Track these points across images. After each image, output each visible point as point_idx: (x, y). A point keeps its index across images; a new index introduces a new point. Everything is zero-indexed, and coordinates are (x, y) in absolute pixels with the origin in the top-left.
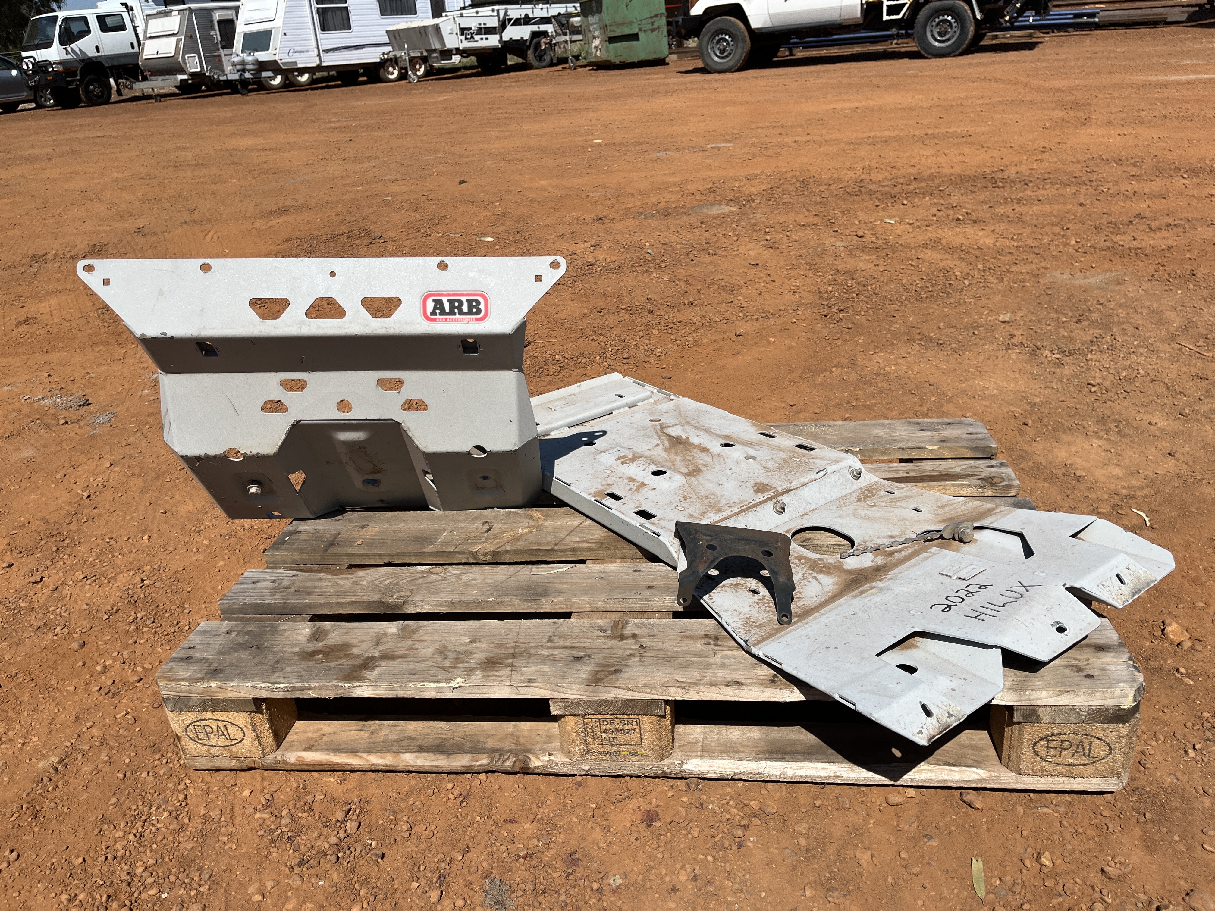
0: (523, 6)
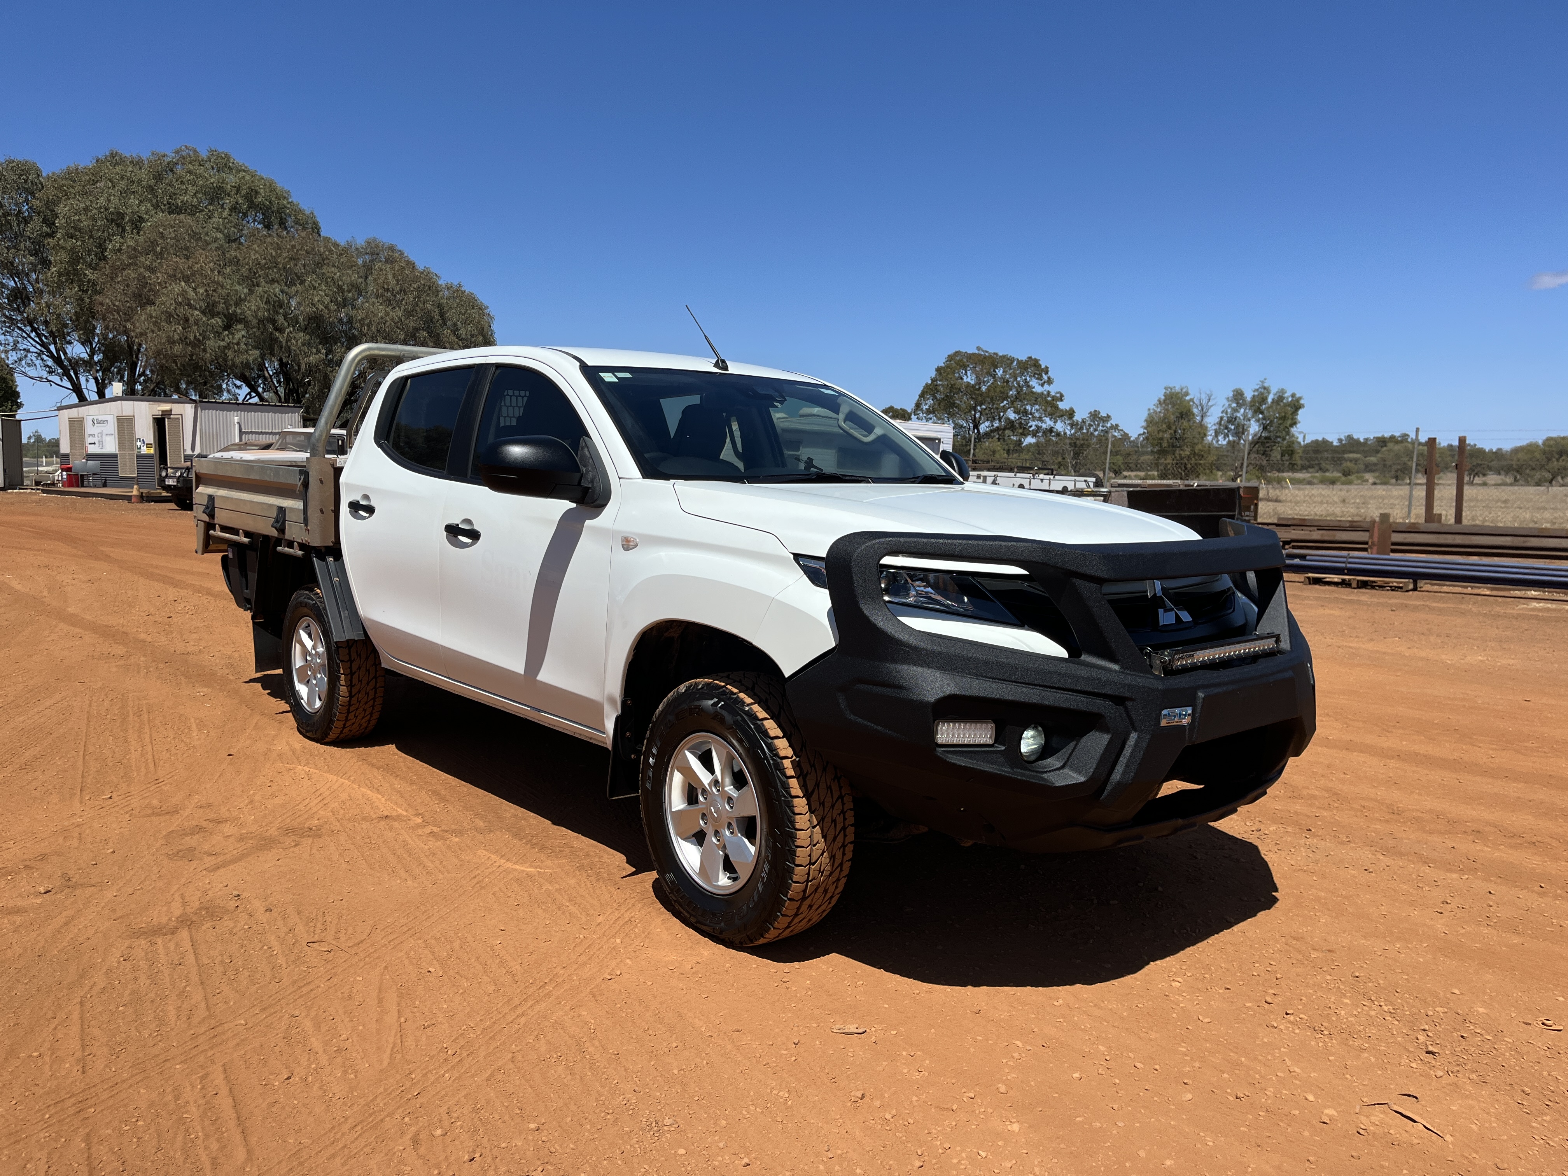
0: (1018, 475)
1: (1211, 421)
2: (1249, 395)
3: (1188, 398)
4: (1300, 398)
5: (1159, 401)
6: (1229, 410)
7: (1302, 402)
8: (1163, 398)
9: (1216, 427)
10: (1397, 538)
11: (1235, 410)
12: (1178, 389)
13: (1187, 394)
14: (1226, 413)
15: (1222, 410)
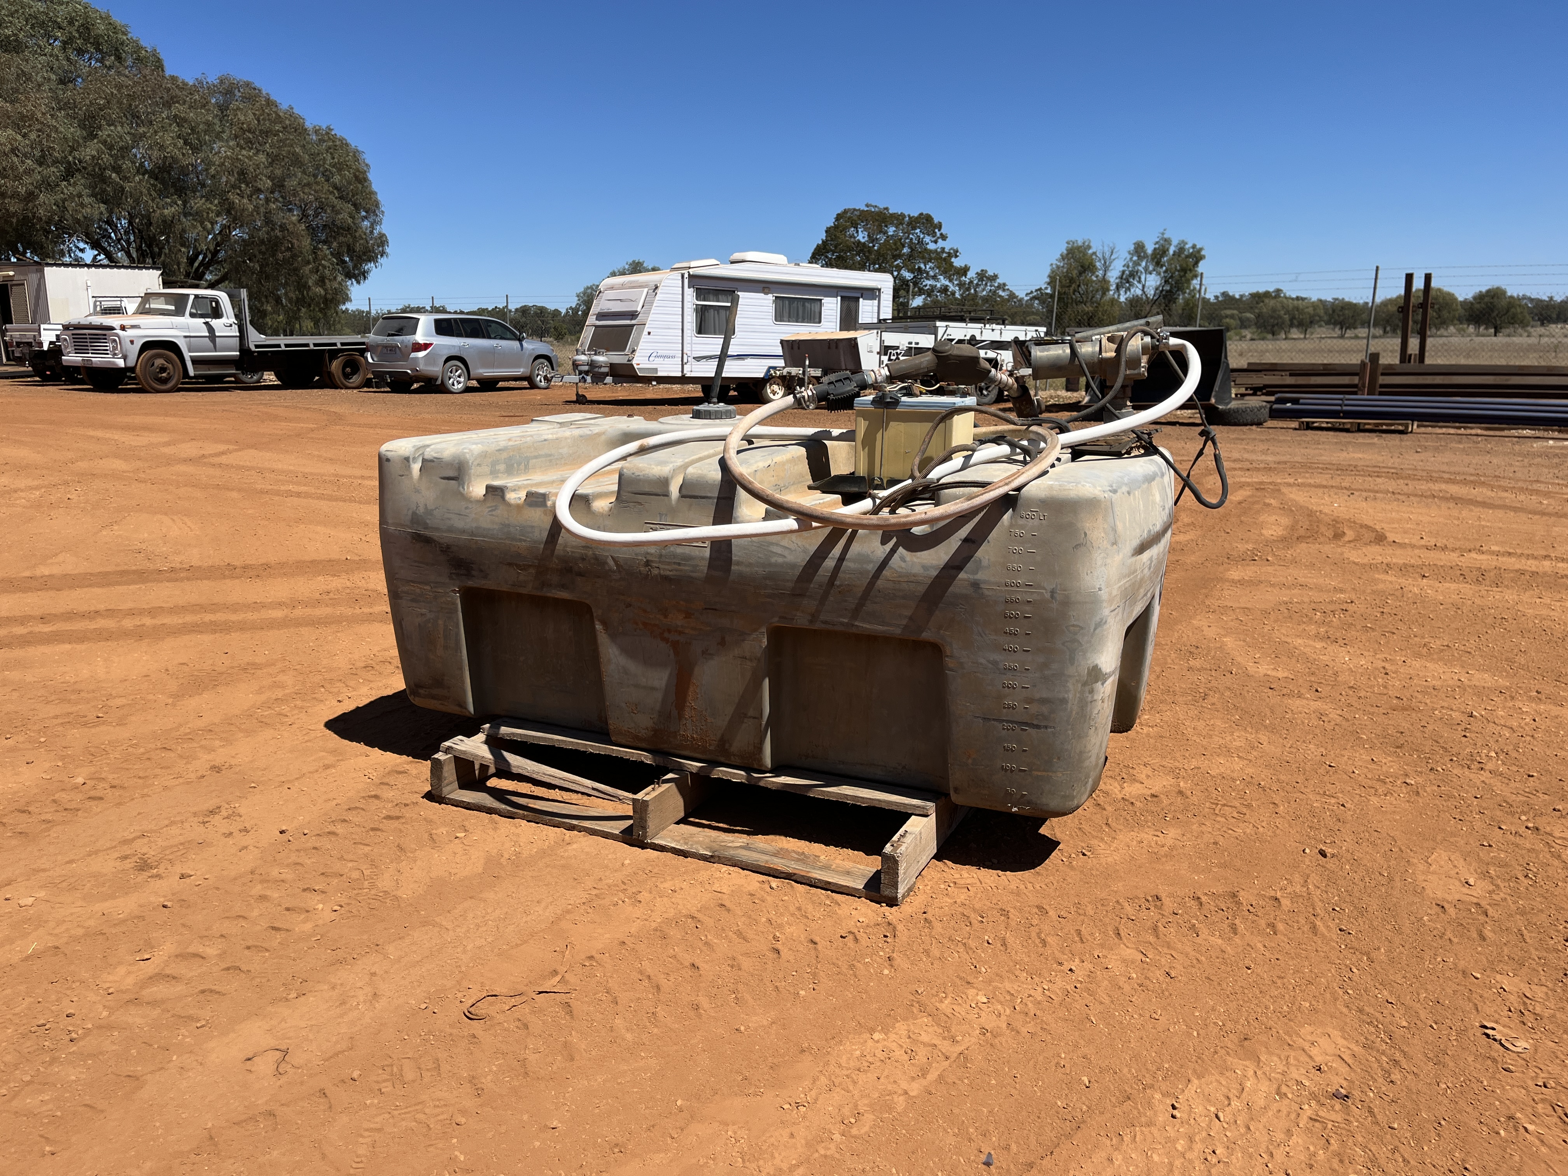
0: (970, 325)
1: (1113, 276)
2: (1150, 249)
3: (1090, 252)
4: (1201, 249)
5: (1061, 255)
6: (1131, 264)
7: (1203, 253)
8: (1065, 252)
9: (1117, 281)
10: (1383, 380)
11: (1137, 264)
12: (1080, 244)
13: (1089, 247)
14: (1128, 267)
15: (1123, 263)
